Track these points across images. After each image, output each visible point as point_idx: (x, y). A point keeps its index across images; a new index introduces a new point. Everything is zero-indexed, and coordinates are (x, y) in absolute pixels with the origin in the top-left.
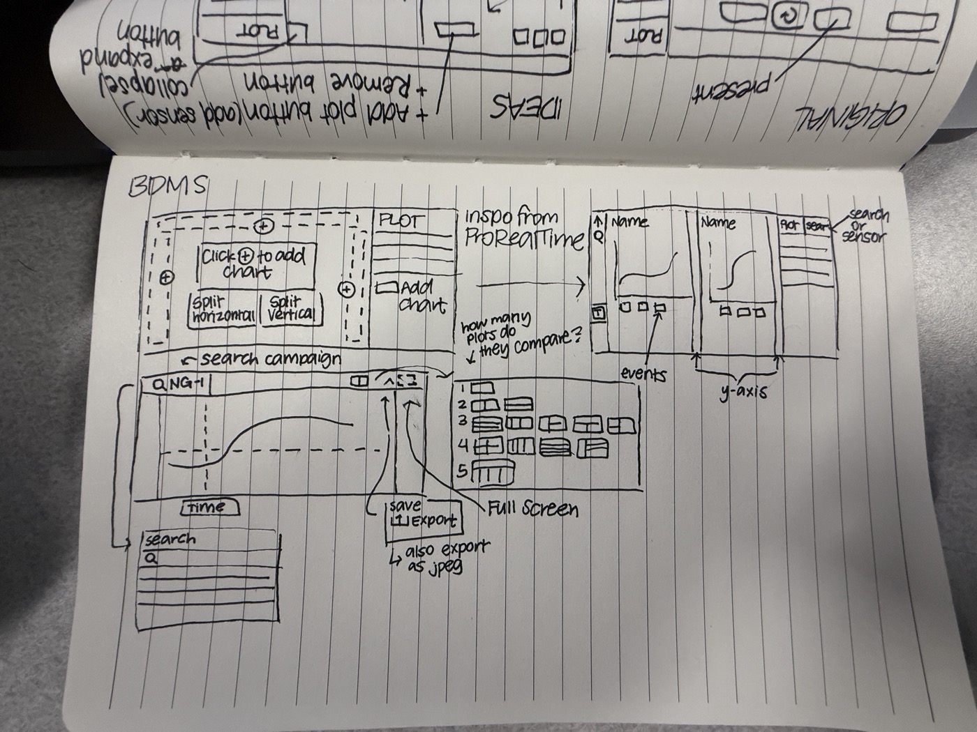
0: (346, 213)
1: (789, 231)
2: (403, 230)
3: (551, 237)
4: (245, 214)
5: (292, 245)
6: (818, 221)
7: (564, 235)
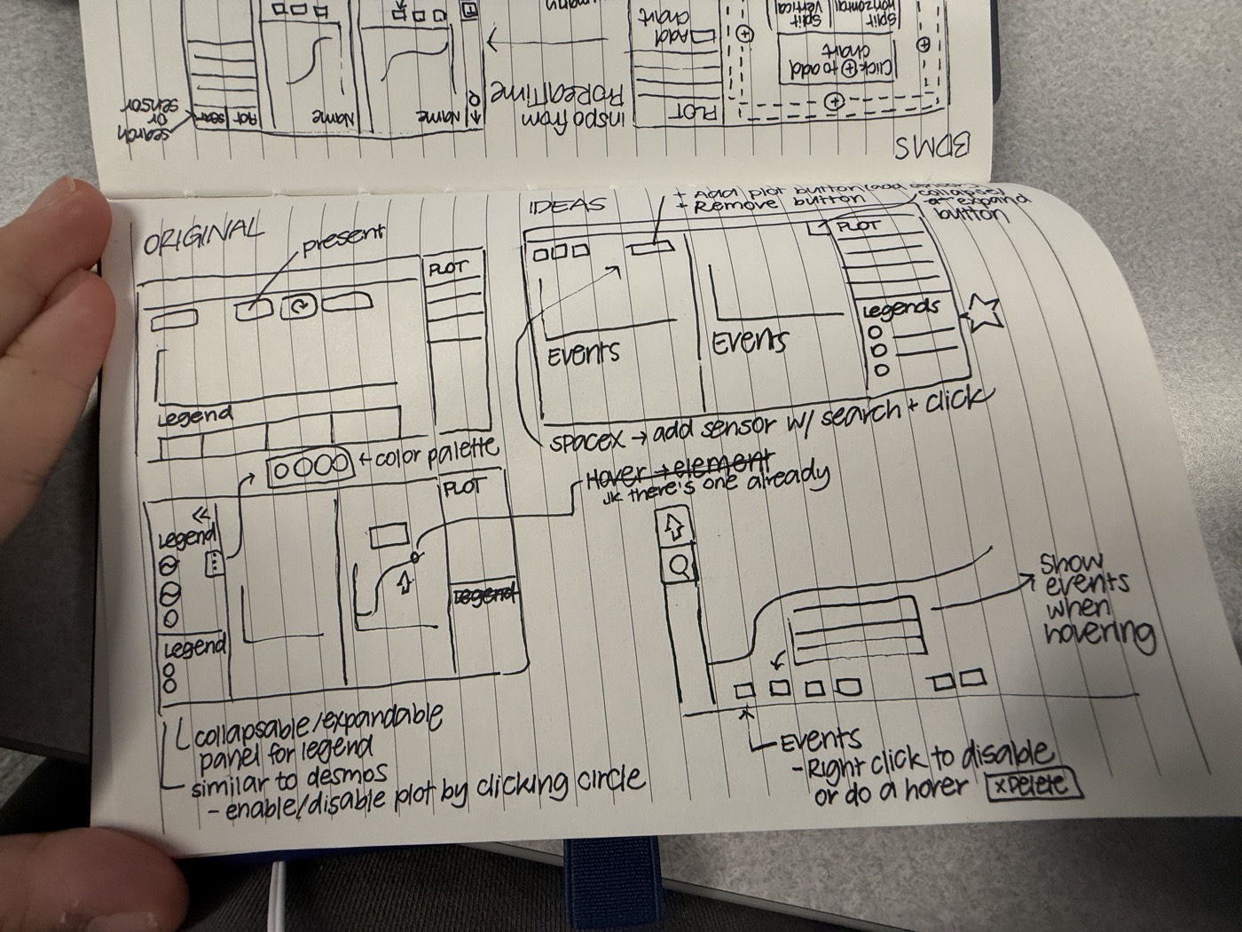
0: (753, 120)
1: (246, 111)
2: (691, 101)
3: (528, 97)
4: (854, 115)
5: (805, 81)
6: (211, 125)
7: (514, 100)
